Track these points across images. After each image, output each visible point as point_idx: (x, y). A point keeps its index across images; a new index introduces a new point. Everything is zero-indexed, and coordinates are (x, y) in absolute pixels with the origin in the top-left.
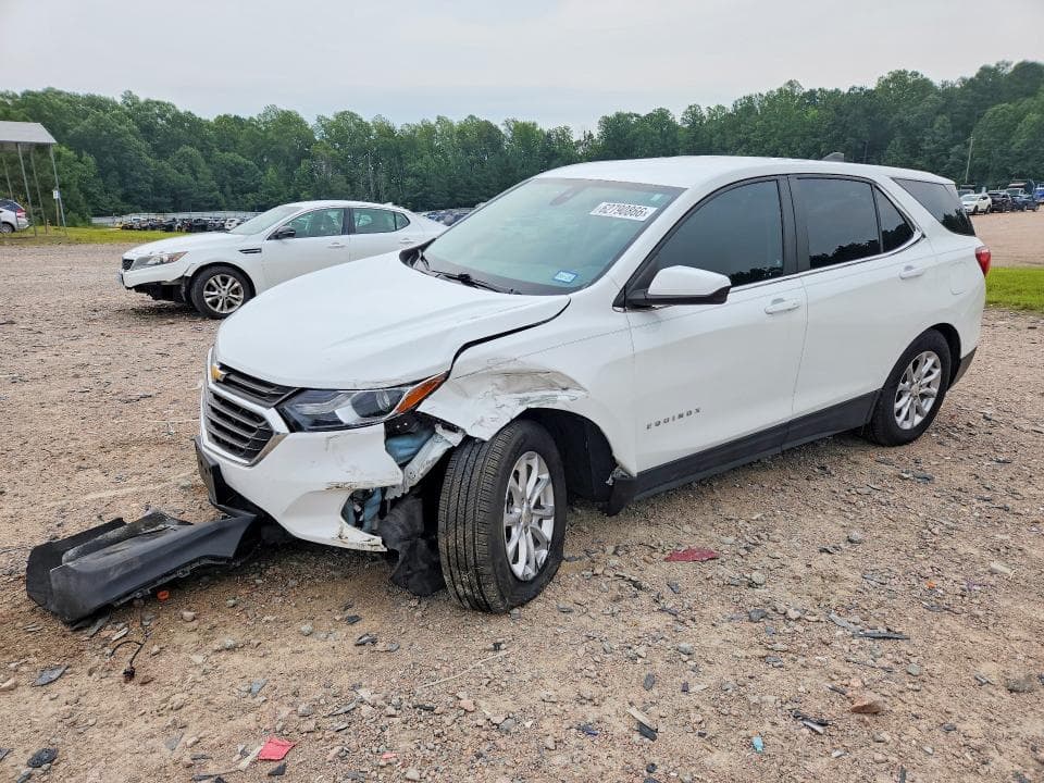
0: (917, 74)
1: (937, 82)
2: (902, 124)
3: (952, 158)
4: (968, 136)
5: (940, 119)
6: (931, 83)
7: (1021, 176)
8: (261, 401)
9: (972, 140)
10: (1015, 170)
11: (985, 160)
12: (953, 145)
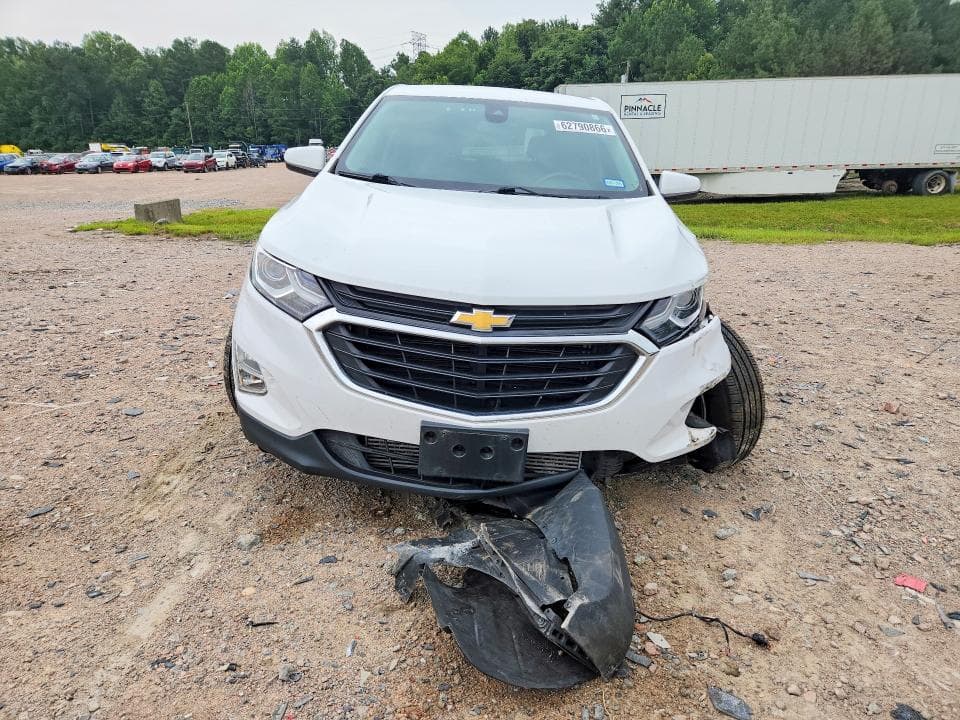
0: (120, 39)
1: (140, 48)
2: (120, 85)
3: (175, 121)
4: (182, 101)
5: (153, 83)
6: (135, 50)
7: (235, 139)
8: (602, 329)
9: (186, 104)
10: (229, 133)
11: (202, 124)
12: (172, 109)
